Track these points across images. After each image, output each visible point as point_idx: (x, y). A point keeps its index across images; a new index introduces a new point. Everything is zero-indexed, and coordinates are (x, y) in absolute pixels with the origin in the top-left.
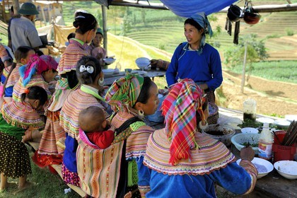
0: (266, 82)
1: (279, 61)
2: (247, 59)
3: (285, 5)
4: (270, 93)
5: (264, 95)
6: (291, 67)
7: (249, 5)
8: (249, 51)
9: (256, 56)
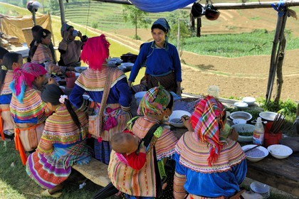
0: (197, 57)
1: (206, 36)
2: (180, 35)
3: (241, 4)
4: (202, 67)
5: (197, 70)
6: (217, 41)
7: (210, 3)
8: (181, 28)
9: (188, 32)
